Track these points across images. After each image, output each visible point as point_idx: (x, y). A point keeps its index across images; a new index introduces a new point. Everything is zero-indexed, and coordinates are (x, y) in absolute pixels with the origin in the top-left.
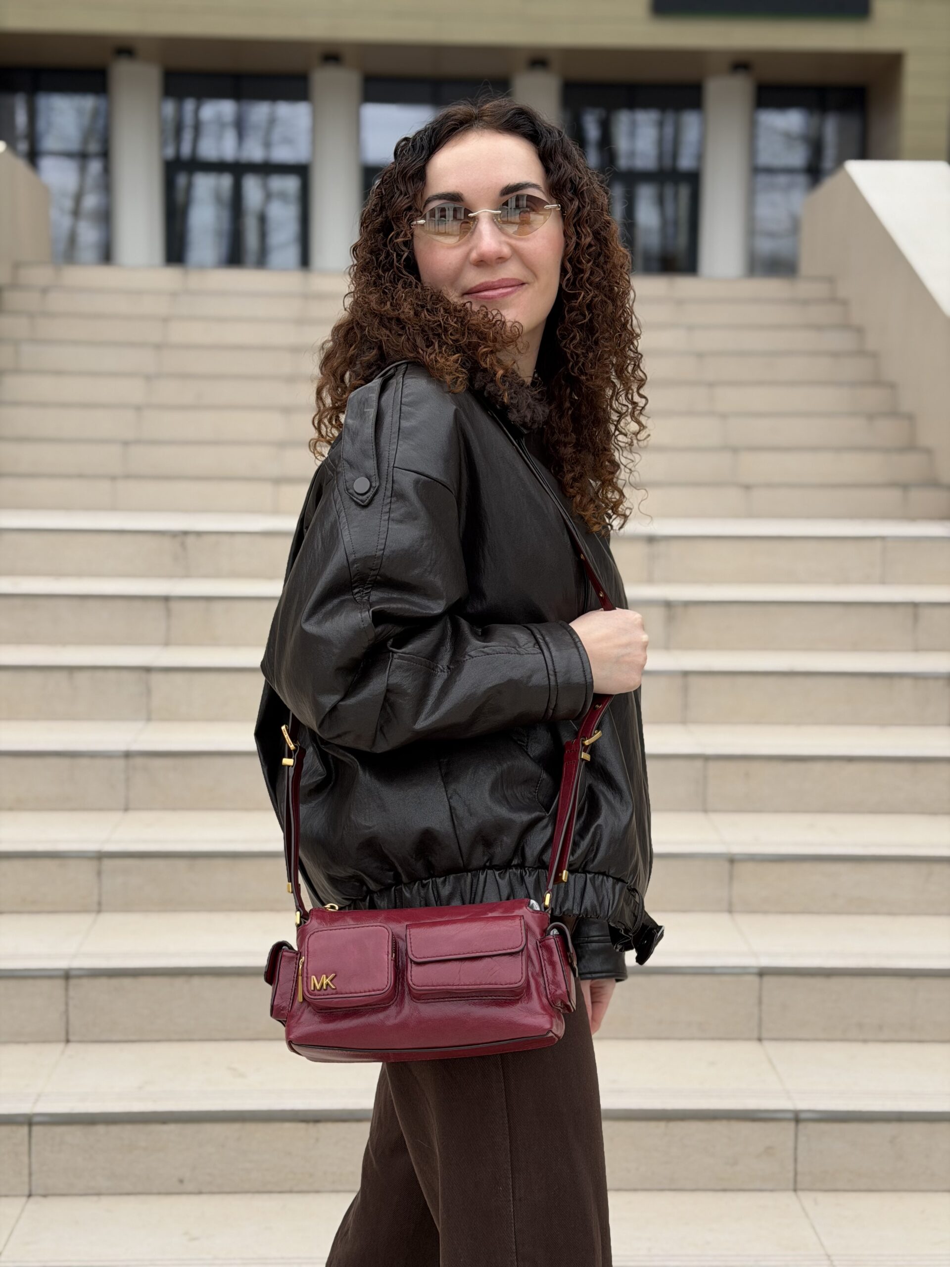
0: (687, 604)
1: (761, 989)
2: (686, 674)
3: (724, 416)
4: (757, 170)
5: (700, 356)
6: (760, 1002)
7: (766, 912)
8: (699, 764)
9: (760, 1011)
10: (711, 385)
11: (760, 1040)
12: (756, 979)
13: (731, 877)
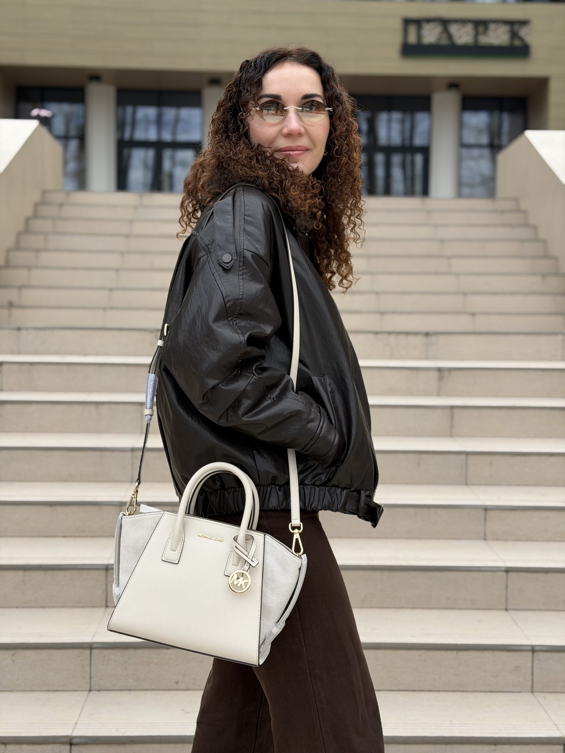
0: (450, 370)
1: (507, 580)
2: (452, 408)
3: (457, 275)
4: (463, 145)
5: (442, 241)
6: (507, 588)
7: (506, 540)
8: (463, 457)
9: (507, 592)
10: (449, 257)
11: (506, 610)
12: (504, 574)
13: (485, 519)
